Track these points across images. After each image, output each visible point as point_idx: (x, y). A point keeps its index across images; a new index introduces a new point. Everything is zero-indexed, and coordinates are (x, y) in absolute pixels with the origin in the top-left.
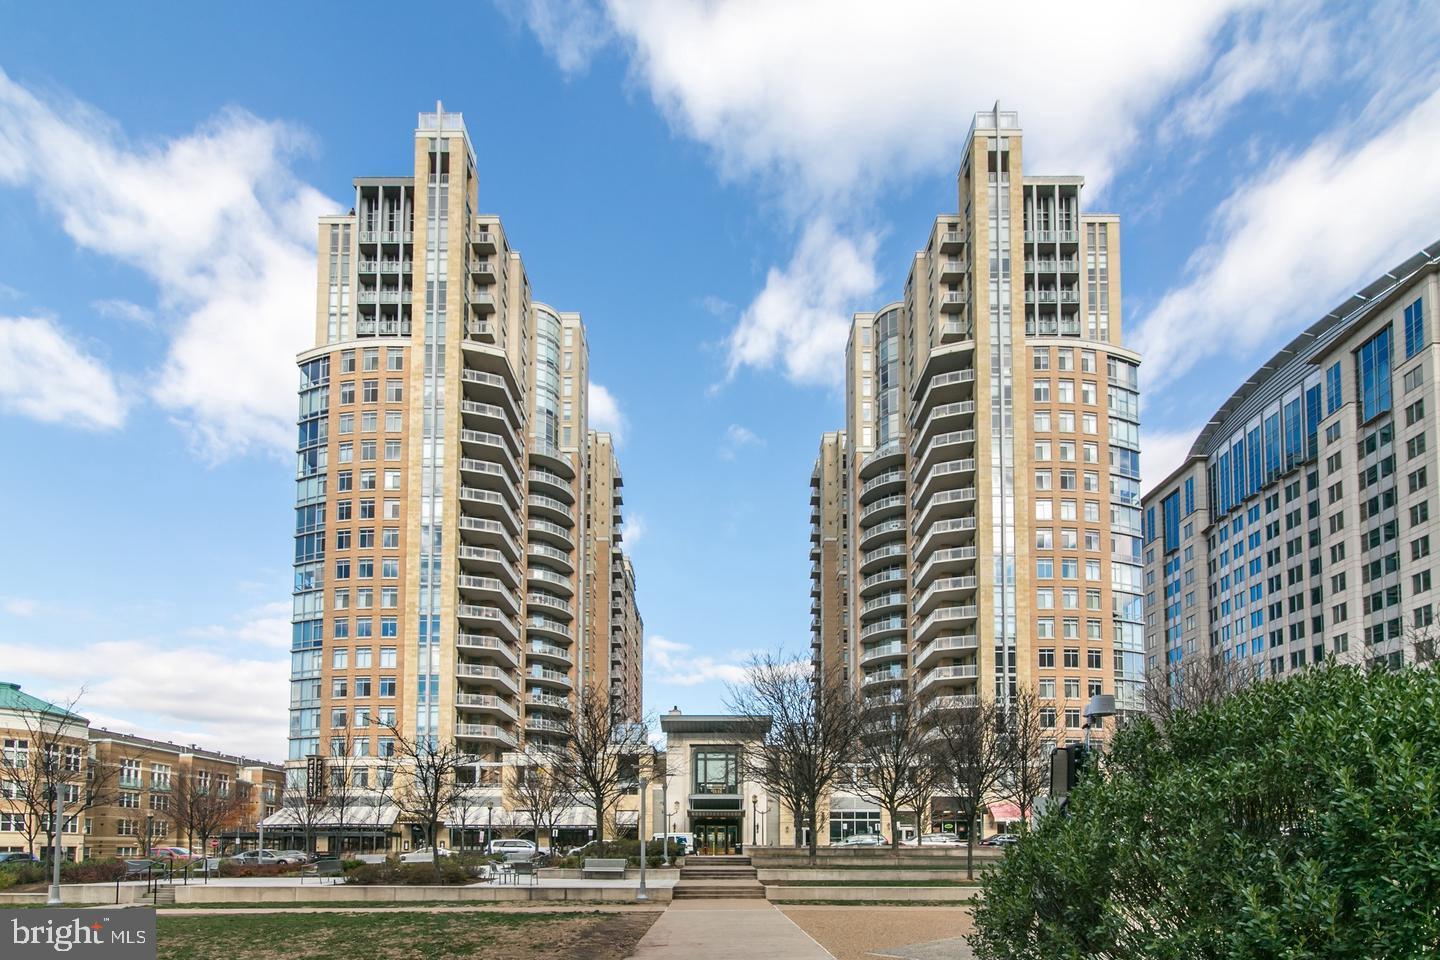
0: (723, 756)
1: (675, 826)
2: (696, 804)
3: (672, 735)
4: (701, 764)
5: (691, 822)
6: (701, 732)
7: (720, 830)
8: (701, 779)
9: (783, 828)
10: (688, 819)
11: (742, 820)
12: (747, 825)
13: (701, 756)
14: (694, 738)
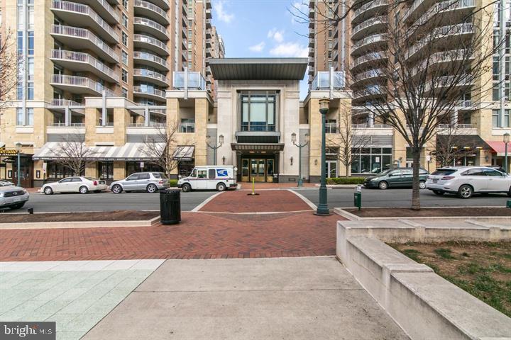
0: (264, 99)
1: (224, 159)
2: (240, 139)
3: (222, 81)
4: (245, 106)
5: (237, 156)
6: (245, 79)
7: (261, 163)
8: (245, 120)
9: (312, 161)
10: (234, 152)
11: (279, 154)
12: (285, 157)
13: (245, 99)
14: (241, 85)
